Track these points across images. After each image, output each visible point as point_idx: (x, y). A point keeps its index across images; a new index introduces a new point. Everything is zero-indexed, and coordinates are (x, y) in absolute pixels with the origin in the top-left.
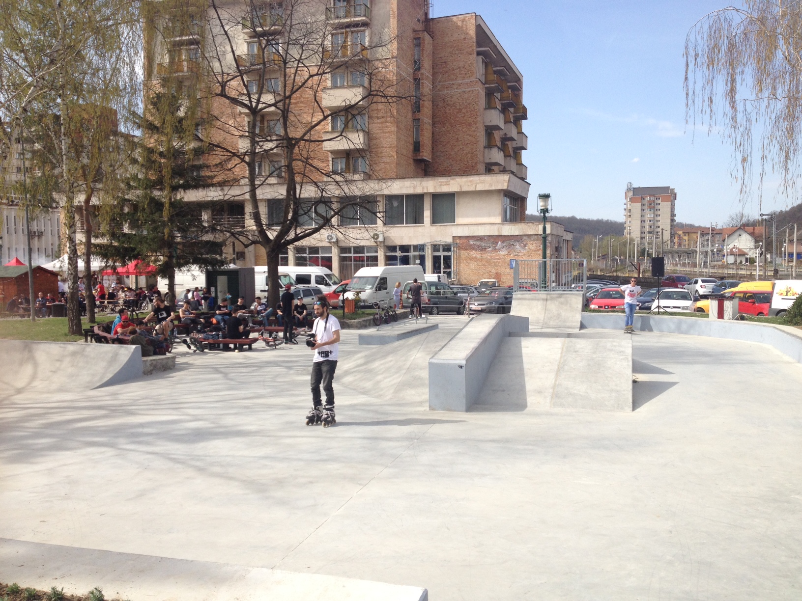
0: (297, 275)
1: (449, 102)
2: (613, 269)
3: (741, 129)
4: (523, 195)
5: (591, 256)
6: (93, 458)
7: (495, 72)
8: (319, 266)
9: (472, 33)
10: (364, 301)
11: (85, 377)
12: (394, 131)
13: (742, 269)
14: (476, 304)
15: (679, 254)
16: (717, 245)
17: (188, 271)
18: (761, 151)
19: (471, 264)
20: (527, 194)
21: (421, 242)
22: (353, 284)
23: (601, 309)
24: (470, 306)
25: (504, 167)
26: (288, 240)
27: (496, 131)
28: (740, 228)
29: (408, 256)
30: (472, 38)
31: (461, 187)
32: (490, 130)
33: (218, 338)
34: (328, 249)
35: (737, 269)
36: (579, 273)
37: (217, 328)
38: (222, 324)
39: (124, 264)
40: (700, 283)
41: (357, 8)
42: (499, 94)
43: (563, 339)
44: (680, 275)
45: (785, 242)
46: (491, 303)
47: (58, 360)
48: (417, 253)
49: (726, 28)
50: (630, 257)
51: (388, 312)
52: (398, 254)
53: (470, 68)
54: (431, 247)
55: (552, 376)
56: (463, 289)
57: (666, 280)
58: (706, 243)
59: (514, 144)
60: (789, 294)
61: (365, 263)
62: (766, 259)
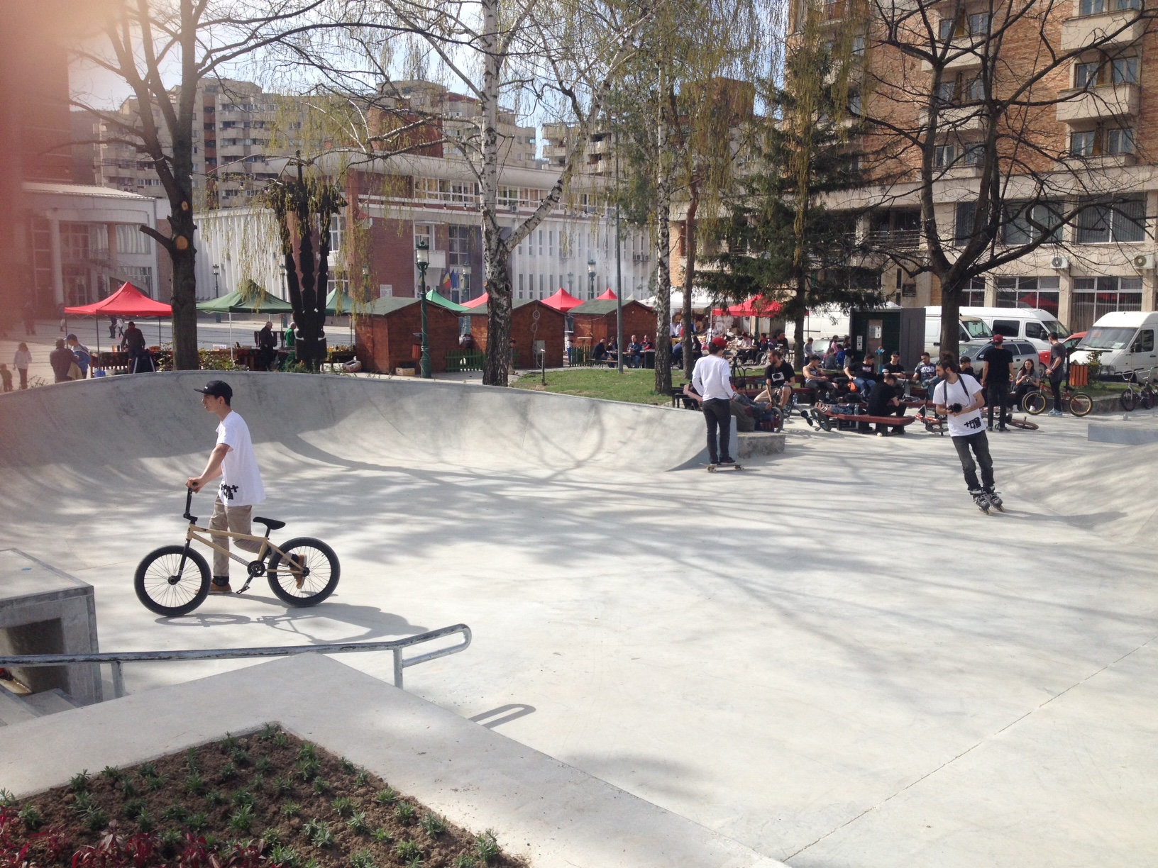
0: (995, 321)
6: (646, 570)
8: (1035, 307)
10: (1108, 368)
11: (661, 454)
17: (825, 311)
22: (1093, 339)
26: (978, 266)
33: (853, 413)
34: (1054, 281)
37: (854, 397)
38: (863, 392)
39: (739, 300)
47: (630, 428)
51: (1149, 389)
61: (1118, 305)
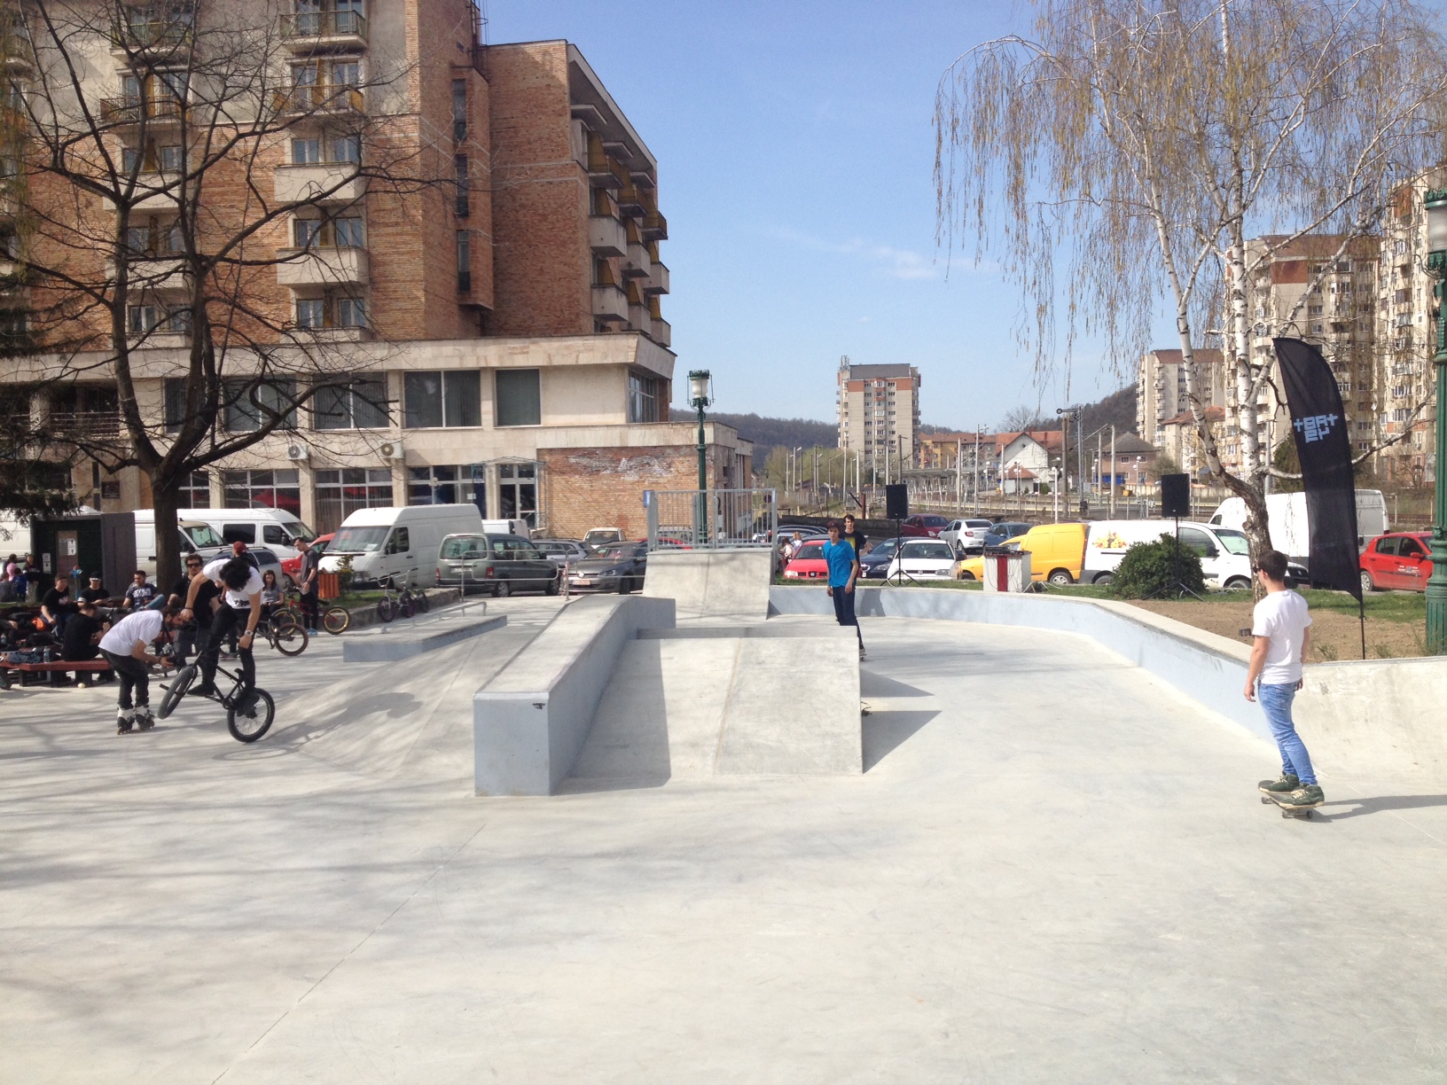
0: (226, 526)
1: (524, 201)
2: (821, 506)
3: (1035, 255)
4: (665, 374)
5: (784, 482)
7: (607, 151)
8: (272, 507)
9: (562, 76)
10: (362, 574)
12: (419, 251)
13: (1028, 503)
14: (581, 574)
15: (928, 478)
16: (988, 463)
18: (1068, 295)
19: (572, 500)
20: (671, 372)
21: (476, 460)
22: (342, 541)
23: (803, 578)
24: (570, 578)
25: (630, 324)
26: (196, 458)
27: (613, 258)
28: (1024, 434)
29: (452, 486)
30: (561, 86)
31: (549, 357)
32: (601, 256)
33: (42, 660)
34: (293, 475)
35: (1022, 502)
36: (765, 514)
37: (42, 638)
38: (55, 630)
40: (964, 528)
41: (341, 17)
42: (616, 192)
43: (736, 640)
44: (929, 515)
45: (1096, 456)
46: (609, 572)
48: (469, 481)
49: (1006, 74)
50: (848, 484)
51: (408, 595)
52: (433, 482)
53: (559, 140)
54: (497, 469)
55: (718, 712)
56: (557, 546)
57: (908, 523)
58: (970, 459)
59: (646, 283)
60: (1113, 544)
61: (367, 500)
62: (1067, 484)
